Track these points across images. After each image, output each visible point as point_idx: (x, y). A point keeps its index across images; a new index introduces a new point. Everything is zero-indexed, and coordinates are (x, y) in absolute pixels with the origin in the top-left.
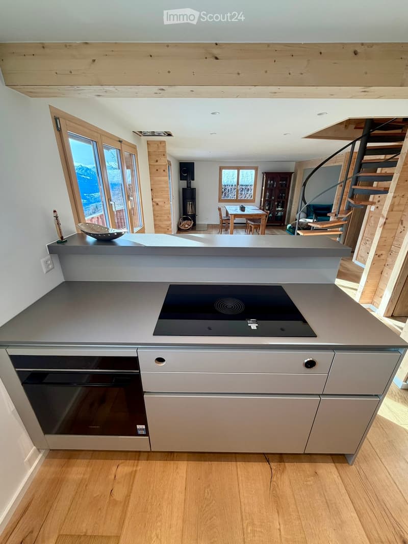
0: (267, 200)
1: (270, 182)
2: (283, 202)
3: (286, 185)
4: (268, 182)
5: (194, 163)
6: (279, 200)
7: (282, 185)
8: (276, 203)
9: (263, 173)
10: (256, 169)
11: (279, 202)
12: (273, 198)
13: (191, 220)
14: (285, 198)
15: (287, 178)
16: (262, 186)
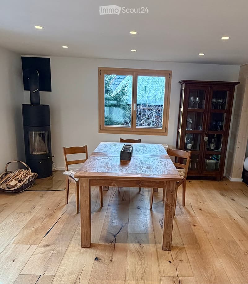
0: (189, 133)
1: (195, 99)
2: (219, 137)
3: (223, 105)
4: (189, 98)
5: (48, 60)
6: (211, 132)
7: (216, 106)
8: (206, 139)
9: (180, 83)
10: (168, 75)
11: (211, 137)
12: (201, 128)
13: (27, 169)
14: (221, 128)
15: (225, 92)
16: (180, 107)
